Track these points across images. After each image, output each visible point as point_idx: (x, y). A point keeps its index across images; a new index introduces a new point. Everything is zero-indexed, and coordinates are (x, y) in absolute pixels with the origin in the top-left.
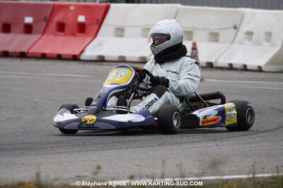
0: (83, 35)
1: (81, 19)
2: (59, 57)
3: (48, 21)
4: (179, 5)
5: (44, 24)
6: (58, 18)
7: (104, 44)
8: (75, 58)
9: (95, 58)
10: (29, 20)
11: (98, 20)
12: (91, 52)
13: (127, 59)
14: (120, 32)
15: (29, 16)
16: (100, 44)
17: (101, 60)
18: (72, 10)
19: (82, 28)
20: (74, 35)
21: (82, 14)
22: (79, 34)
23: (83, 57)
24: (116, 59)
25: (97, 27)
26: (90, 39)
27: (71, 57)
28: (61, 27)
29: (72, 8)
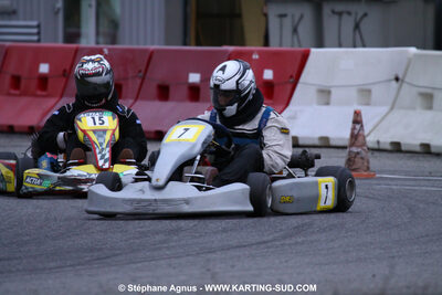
0: (270, 101)
1: (268, 75)
4: (413, 50)
10: (194, 79)
11: (291, 77)
14: (325, 95)
15: (195, 71)
18: (256, 60)
21: (268, 68)
25: (289, 87)
29: (255, 56)
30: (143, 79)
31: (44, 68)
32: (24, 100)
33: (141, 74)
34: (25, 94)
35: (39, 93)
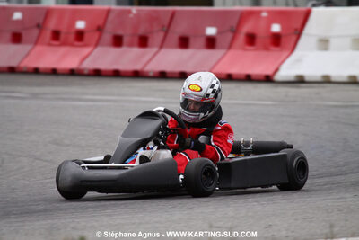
0: (277, 49)
1: (276, 28)
2: (248, 78)
3: (235, 32)
5: (230, 36)
6: (247, 28)
7: (304, 61)
8: (268, 79)
9: (292, 79)
10: (211, 31)
11: (296, 30)
12: (287, 70)
13: (333, 79)
14: (324, 44)
15: (211, 25)
16: (299, 61)
17: (300, 81)
18: (265, 18)
19: (276, 40)
20: (266, 49)
21: (276, 22)
22: (273, 48)
23: (278, 77)
24: (319, 79)
25: (294, 38)
26: (286, 54)
27: (262, 78)
28: (251, 39)
29: (264, 14)
30: (166, 33)
31: (81, 25)
32: (63, 49)
33: (165, 28)
34: (65, 44)
35: (77, 43)
